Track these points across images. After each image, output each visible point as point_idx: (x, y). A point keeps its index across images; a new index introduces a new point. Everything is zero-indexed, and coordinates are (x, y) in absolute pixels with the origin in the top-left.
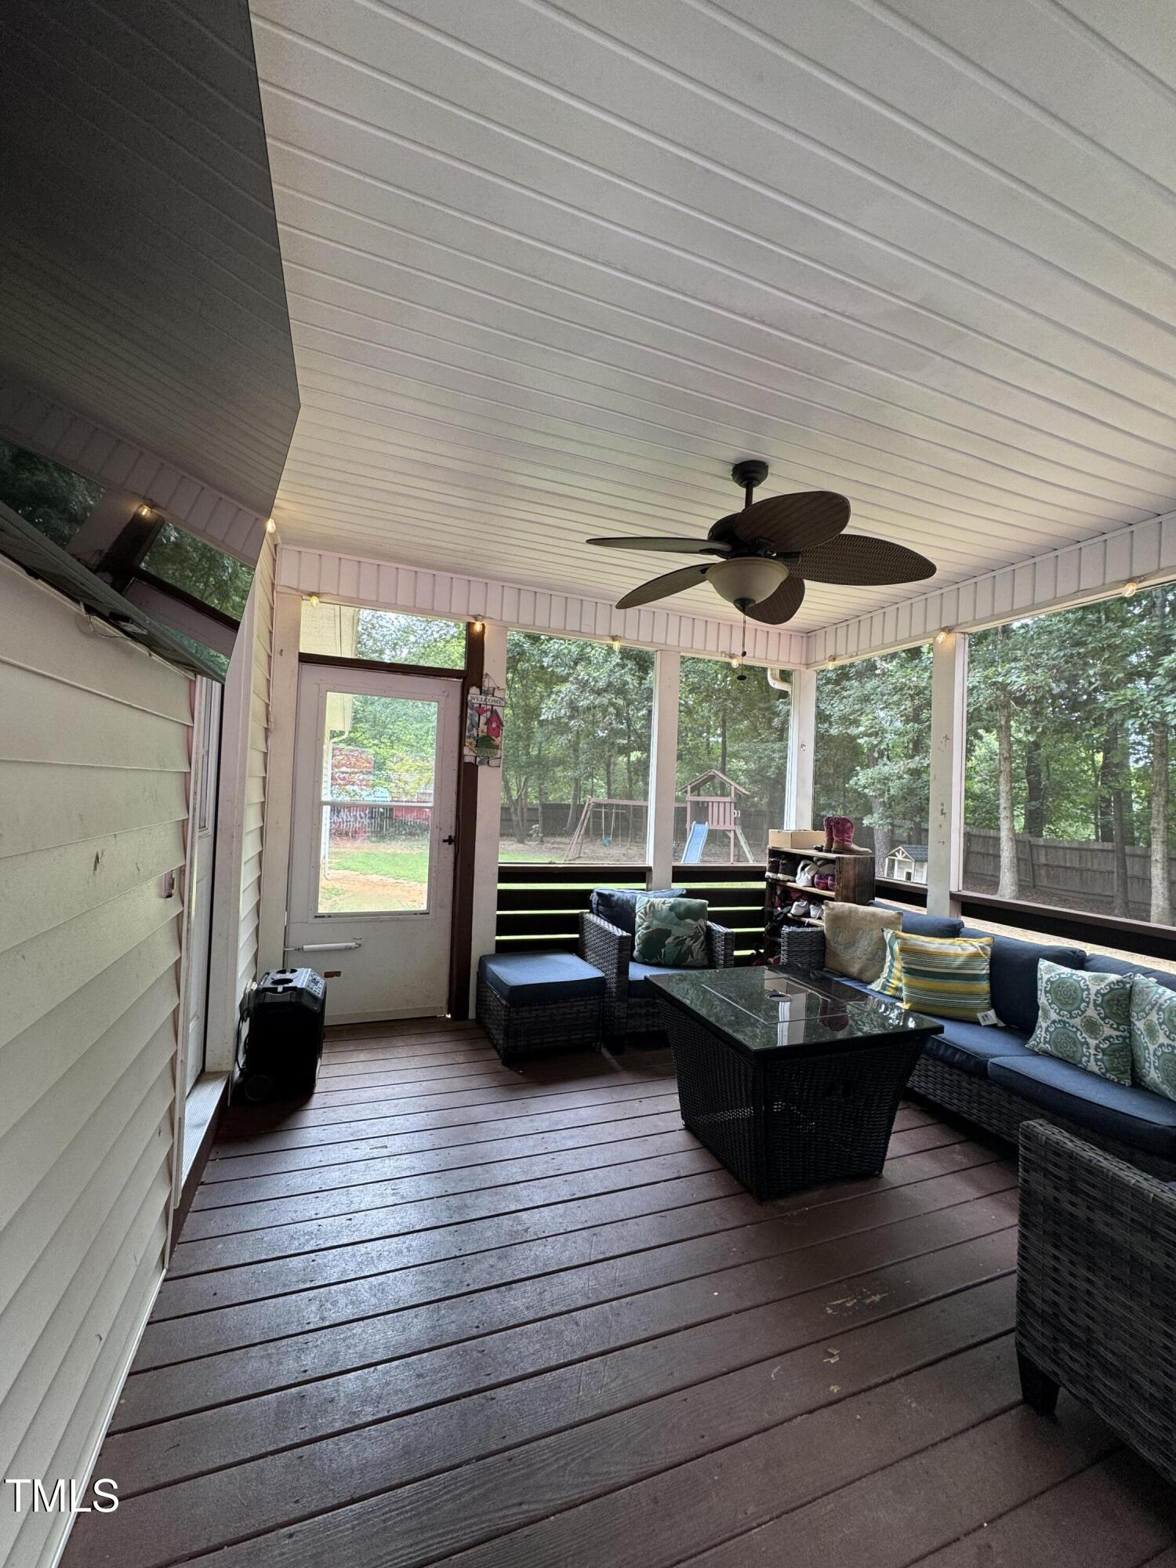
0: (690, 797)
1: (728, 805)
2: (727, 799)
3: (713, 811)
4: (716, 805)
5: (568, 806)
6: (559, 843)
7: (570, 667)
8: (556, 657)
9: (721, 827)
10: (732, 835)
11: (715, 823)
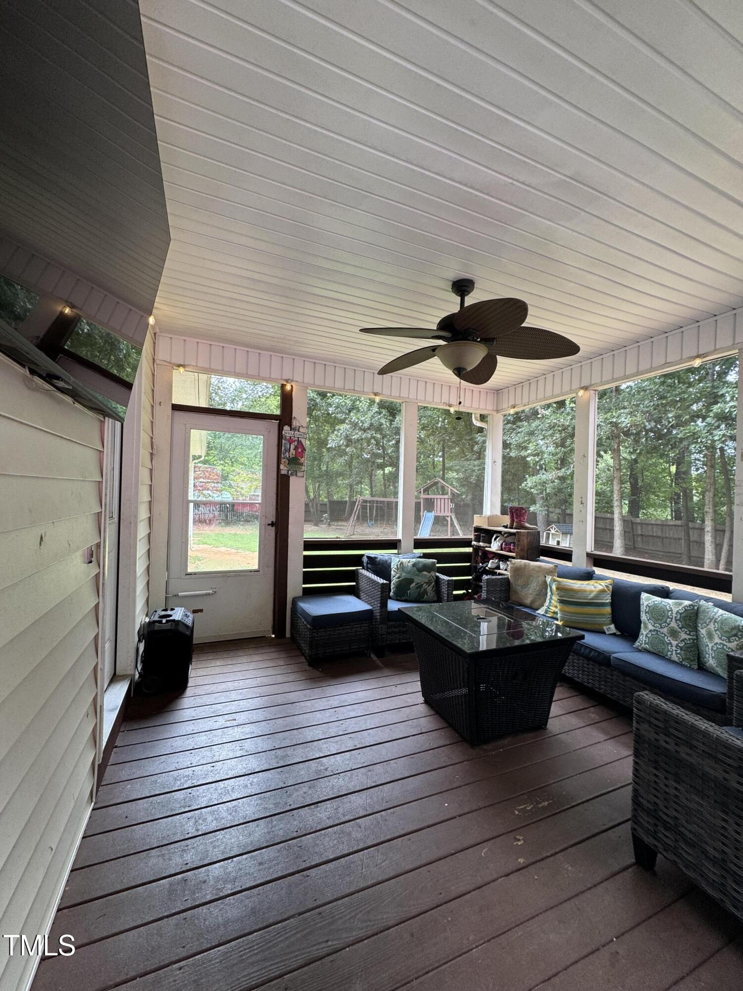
0: (422, 496)
1: (446, 500)
2: (446, 497)
3: (438, 504)
4: (439, 500)
5: (347, 501)
6: (341, 526)
7: (346, 414)
8: (337, 407)
9: (442, 514)
10: (449, 519)
11: (439, 512)
